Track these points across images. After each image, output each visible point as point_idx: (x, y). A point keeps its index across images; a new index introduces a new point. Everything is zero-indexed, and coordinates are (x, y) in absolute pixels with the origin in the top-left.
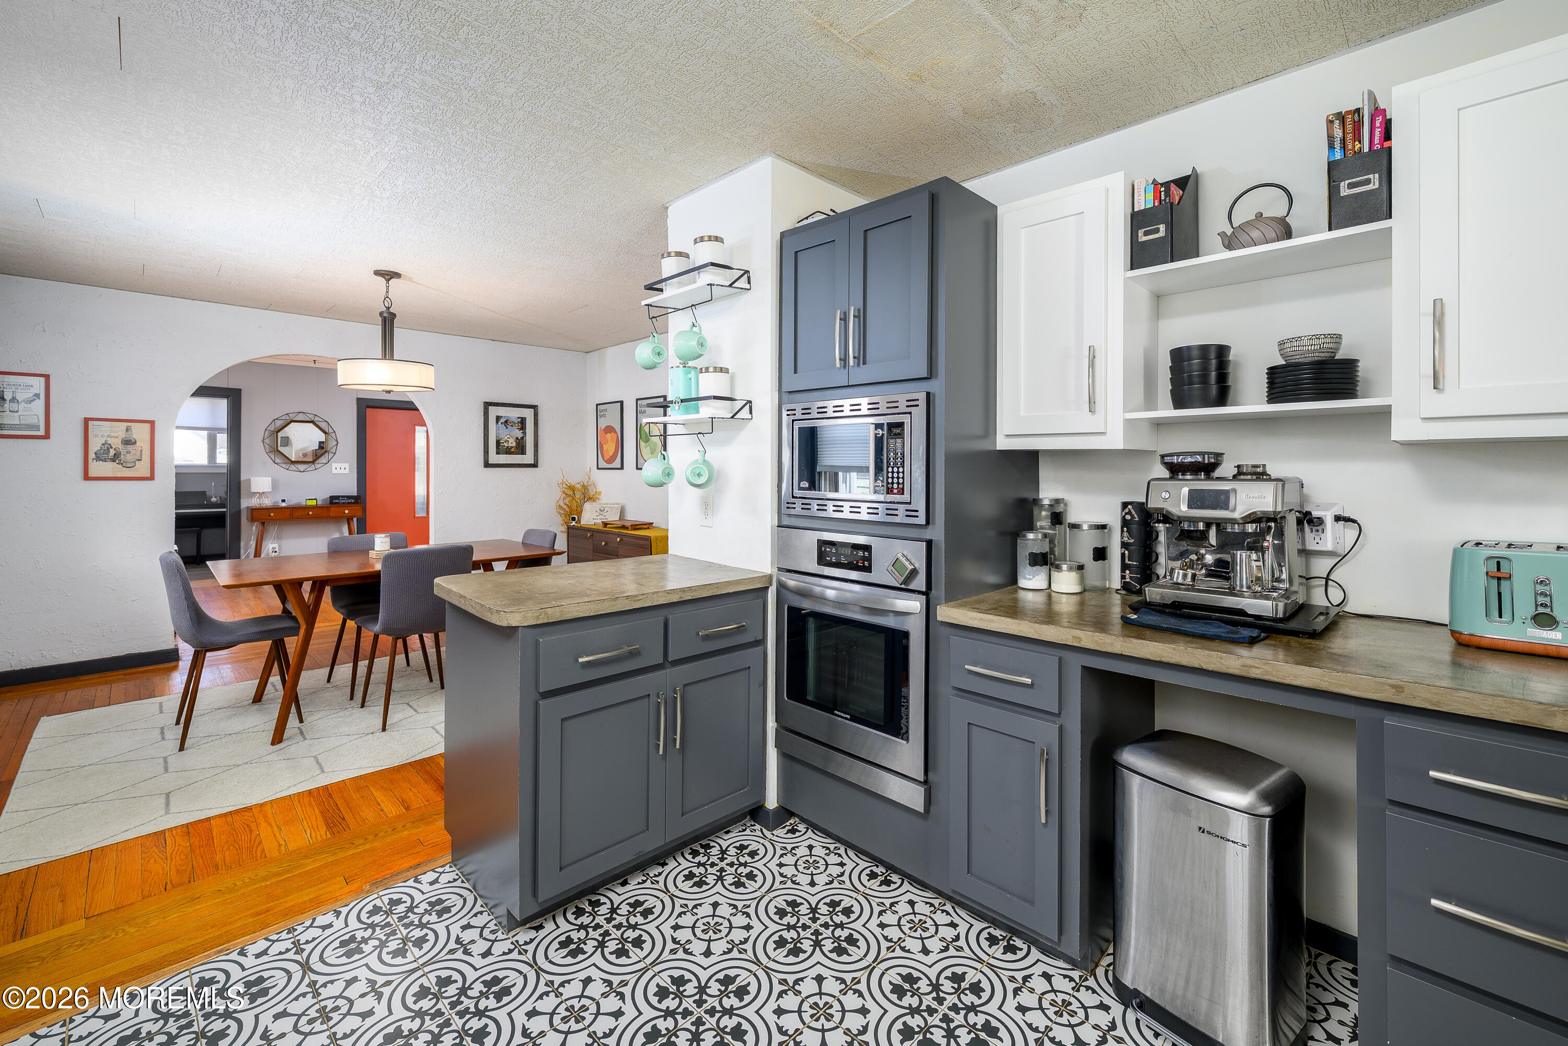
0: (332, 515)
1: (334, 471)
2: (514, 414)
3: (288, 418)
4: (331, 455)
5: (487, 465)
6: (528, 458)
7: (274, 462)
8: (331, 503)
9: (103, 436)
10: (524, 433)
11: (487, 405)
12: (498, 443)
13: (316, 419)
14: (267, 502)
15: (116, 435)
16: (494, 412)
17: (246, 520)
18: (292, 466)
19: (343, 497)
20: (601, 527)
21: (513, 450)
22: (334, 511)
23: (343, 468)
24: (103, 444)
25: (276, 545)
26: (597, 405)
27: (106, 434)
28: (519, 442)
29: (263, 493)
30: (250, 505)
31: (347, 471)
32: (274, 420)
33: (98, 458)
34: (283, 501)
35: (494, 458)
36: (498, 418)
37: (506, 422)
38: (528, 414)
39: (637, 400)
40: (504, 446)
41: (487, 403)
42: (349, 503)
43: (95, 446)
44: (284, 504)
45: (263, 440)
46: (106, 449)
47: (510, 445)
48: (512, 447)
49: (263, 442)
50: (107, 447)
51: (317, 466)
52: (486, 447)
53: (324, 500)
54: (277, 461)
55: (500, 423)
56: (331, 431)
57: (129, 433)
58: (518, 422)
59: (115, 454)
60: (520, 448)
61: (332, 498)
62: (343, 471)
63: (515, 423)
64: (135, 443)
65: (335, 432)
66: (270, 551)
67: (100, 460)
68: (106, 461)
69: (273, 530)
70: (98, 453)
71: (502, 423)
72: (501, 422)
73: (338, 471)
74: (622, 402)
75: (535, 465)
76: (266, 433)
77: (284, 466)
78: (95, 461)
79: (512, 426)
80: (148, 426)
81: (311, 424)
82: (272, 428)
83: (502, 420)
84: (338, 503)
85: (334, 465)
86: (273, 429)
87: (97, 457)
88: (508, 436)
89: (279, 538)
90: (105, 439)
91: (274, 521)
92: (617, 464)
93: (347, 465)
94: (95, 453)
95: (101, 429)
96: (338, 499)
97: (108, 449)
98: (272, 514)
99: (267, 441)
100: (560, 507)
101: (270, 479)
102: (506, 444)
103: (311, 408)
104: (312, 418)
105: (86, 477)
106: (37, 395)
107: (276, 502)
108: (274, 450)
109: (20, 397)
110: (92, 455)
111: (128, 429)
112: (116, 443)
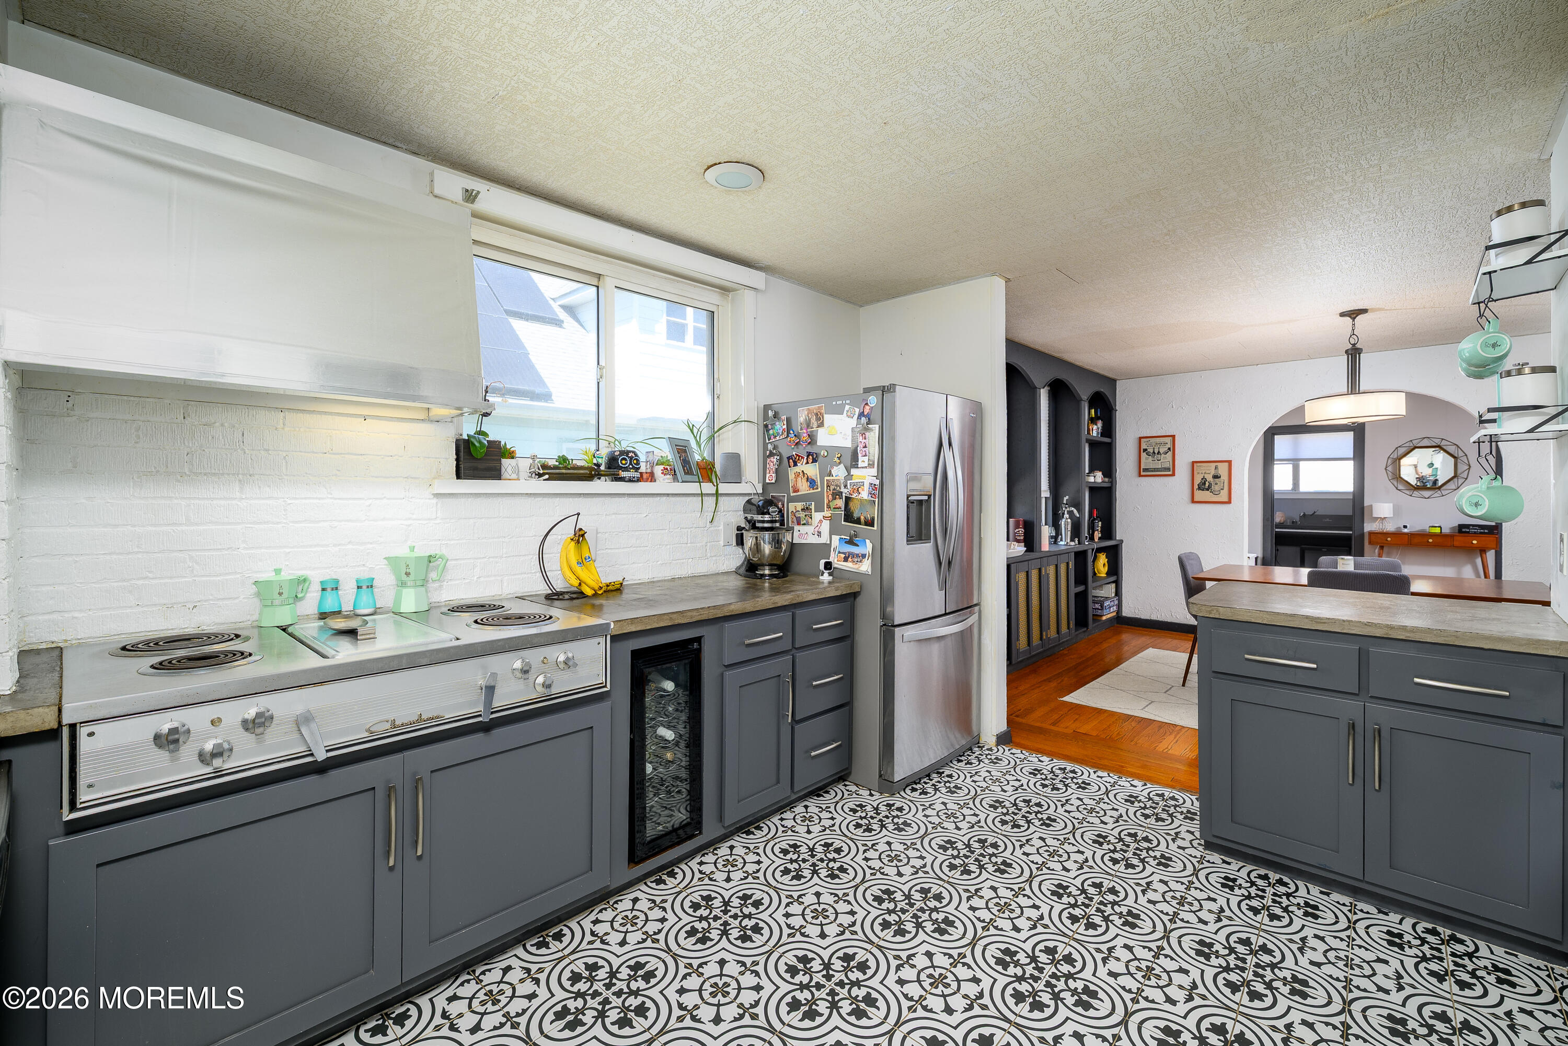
0: (1456, 544)
3: (1412, 444)
4: (1461, 481)
7: (1398, 490)
8: (1460, 532)
13: (1444, 443)
14: (1390, 527)
17: (1367, 543)
18: (1416, 492)
19: (1474, 525)
22: (1462, 539)
24: (1202, 479)
27: (1204, 472)
29: (1385, 518)
30: (1373, 529)
32: (1396, 448)
33: (1199, 488)
34: (1405, 527)
42: (1483, 533)
44: (1406, 530)
46: (1204, 482)
49: (1386, 469)
51: (1445, 492)
53: (1452, 528)
54: (1400, 487)
56: (1461, 454)
57: (1216, 470)
59: (1209, 485)
61: (1460, 525)
64: (1220, 477)
65: (1464, 456)
67: (1201, 489)
68: (1204, 490)
69: (1394, 555)
76: (1389, 461)
77: (1408, 492)
78: (1198, 490)
80: (1227, 464)
81: (1438, 450)
84: (1468, 532)
86: (1396, 456)
90: (1203, 475)
91: (1390, 545)
94: (1198, 485)
96: (1469, 528)
98: (1389, 539)
99: (1390, 468)
101: (1392, 504)
103: (1439, 432)
104: (1438, 442)
105: (1193, 501)
106: (1169, 449)
107: (1400, 528)
108: (1397, 477)
109: (1162, 451)
110: (1196, 487)
111: (1216, 468)
112: (1209, 478)
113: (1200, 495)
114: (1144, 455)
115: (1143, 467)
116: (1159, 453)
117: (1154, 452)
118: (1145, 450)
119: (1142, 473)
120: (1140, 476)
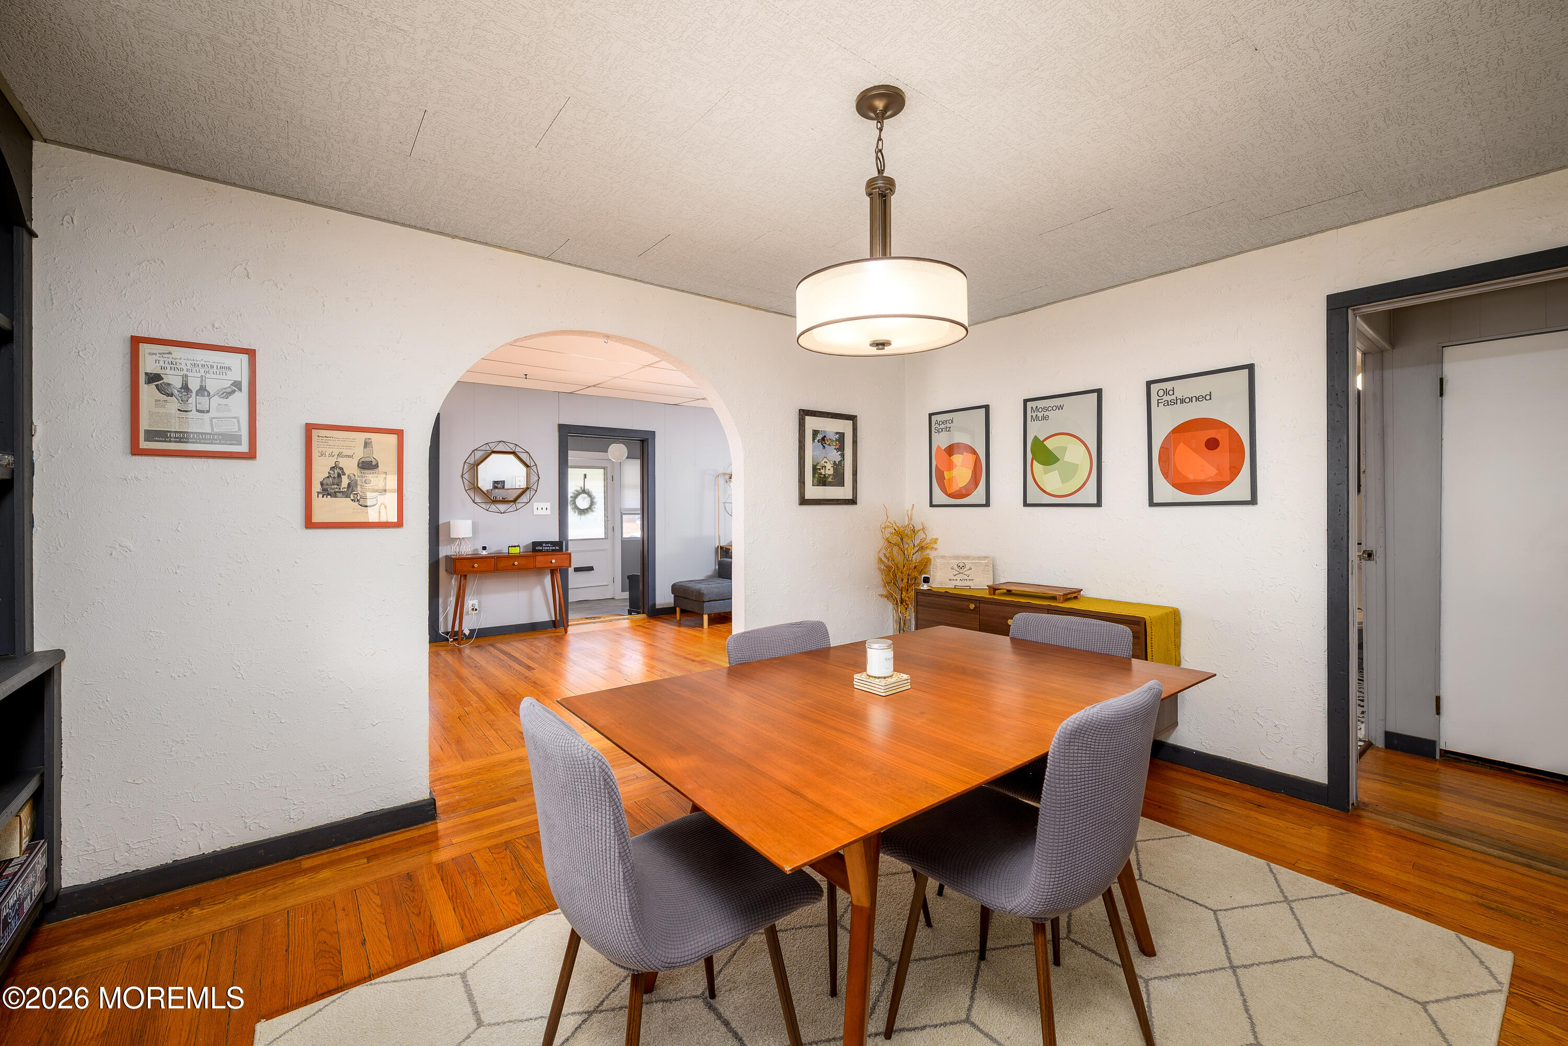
0: (538, 565)
1: (536, 512)
2: (831, 427)
3: (488, 448)
4: (533, 493)
5: (804, 501)
6: (844, 492)
7: (474, 501)
8: (534, 550)
9: (331, 455)
10: (843, 455)
11: (804, 414)
12: (815, 469)
13: (518, 449)
14: (466, 550)
15: (350, 453)
16: (812, 423)
17: (445, 572)
18: (493, 506)
19: (547, 543)
20: (986, 595)
21: (830, 479)
22: (540, 560)
23: (544, 509)
24: (332, 468)
25: (475, 602)
26: (931, 415)
27: (336, 452)
28: (836, 468)
29: (463, 538)
30: (449, 554)
31: (548, 512)
32: (474, 451)
33: (326, 491)
34: (484, 548)
35: (812, 492)
36: (815, 433)
37: (823, 439)
38: (845, 427)
39: (1026, 401)
40: (821, 474)
41: (803, 410)
42: (553, 550)
43: (321, 472)
44: (484, 553)
45: (462, 475)
46: (336, 475)
47: (828, 472)
48: (829, 475)
49: (462, 477)
50: (337, 472)
51: (519, 506)
52: (802, 476)
53: (526, 546)
54: (478, 500)
55: (816, 441)
56: (532, 464)
57: (367, 450)
58: (837, 440)
59: (349, 485)
60: (838, 480)
61: (535, 544)
62: (544, 512)
63: (832, 441)
64: (377, 466)
65: (536, 465)
66: (470, 609)
67: (329, 494)
68: (336, 497)
69: (472, 585)
70: (325, 482)
71: (818, 441)
72: (818, 438)
73: (540, 512)
74: (987, 407)
75: (853, 502)
76: (466, 467)
77: (484, 506)
78: (321, 496)
79: (829, 445)
80: (393, 438)
81: (511, 457)
82: (471, 460)
83: (819, 437)
84: (541, 551)
85: (536, 505)
86: (472, 462)
87: (323, 490)
88: (825, 460)
89: (478, 593)
90: (335, 459)
91: (475, 572)
92: (978, 495)
93: (548, 505)
94: (322, 484)
95: (330, 443)
96: (542, 546)
97: (339, 476)
98: (476, 565)
99: (466, 476)
100: (880, 559)
101: (471, 521)
102: (823, 471)
103: (511, 436)
104: (513, 448)
105: (310, 524)
106: (237, 385)
107: (477, 550)
108: (474, 487)
109: (212, 386)
110: (317, 487)
111: (367, 444)
112: (350, 467)
113: (325, 509)
114: (147, 392)
115: (144, 425)
116: (202, 390)
117: (186, 388)
118: (153, 378)
119: (144, 445)
120: (136, 451)
